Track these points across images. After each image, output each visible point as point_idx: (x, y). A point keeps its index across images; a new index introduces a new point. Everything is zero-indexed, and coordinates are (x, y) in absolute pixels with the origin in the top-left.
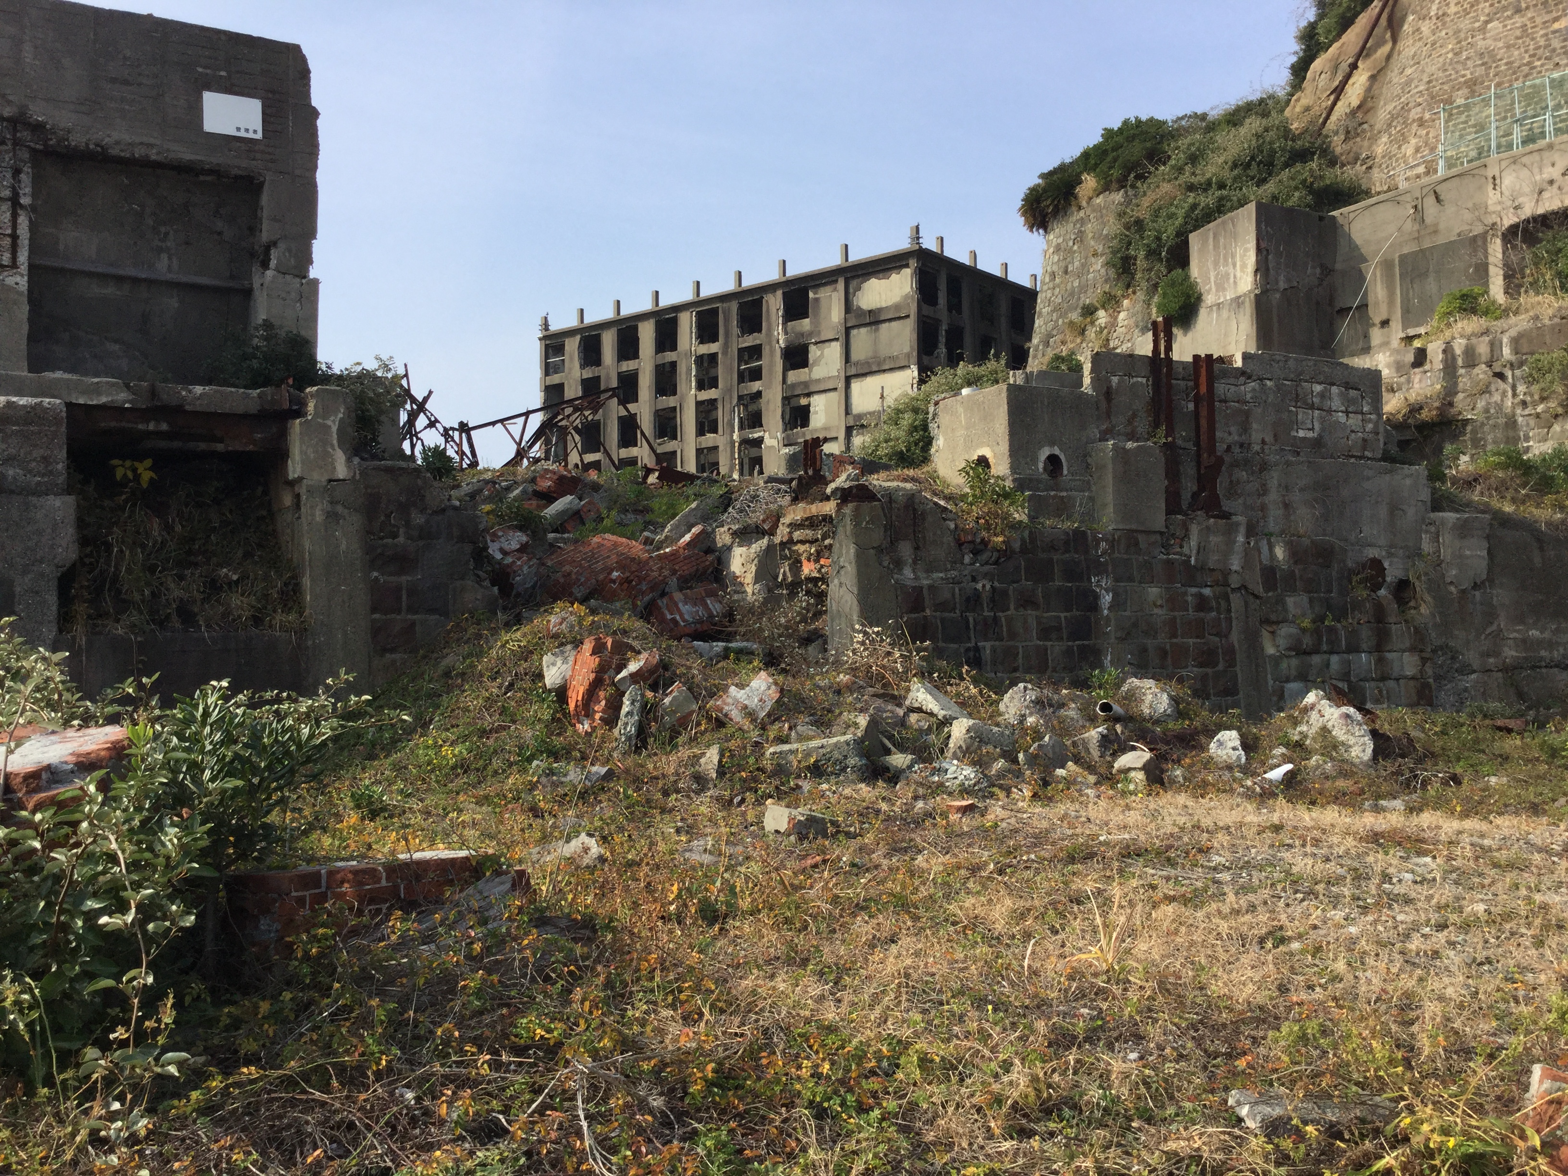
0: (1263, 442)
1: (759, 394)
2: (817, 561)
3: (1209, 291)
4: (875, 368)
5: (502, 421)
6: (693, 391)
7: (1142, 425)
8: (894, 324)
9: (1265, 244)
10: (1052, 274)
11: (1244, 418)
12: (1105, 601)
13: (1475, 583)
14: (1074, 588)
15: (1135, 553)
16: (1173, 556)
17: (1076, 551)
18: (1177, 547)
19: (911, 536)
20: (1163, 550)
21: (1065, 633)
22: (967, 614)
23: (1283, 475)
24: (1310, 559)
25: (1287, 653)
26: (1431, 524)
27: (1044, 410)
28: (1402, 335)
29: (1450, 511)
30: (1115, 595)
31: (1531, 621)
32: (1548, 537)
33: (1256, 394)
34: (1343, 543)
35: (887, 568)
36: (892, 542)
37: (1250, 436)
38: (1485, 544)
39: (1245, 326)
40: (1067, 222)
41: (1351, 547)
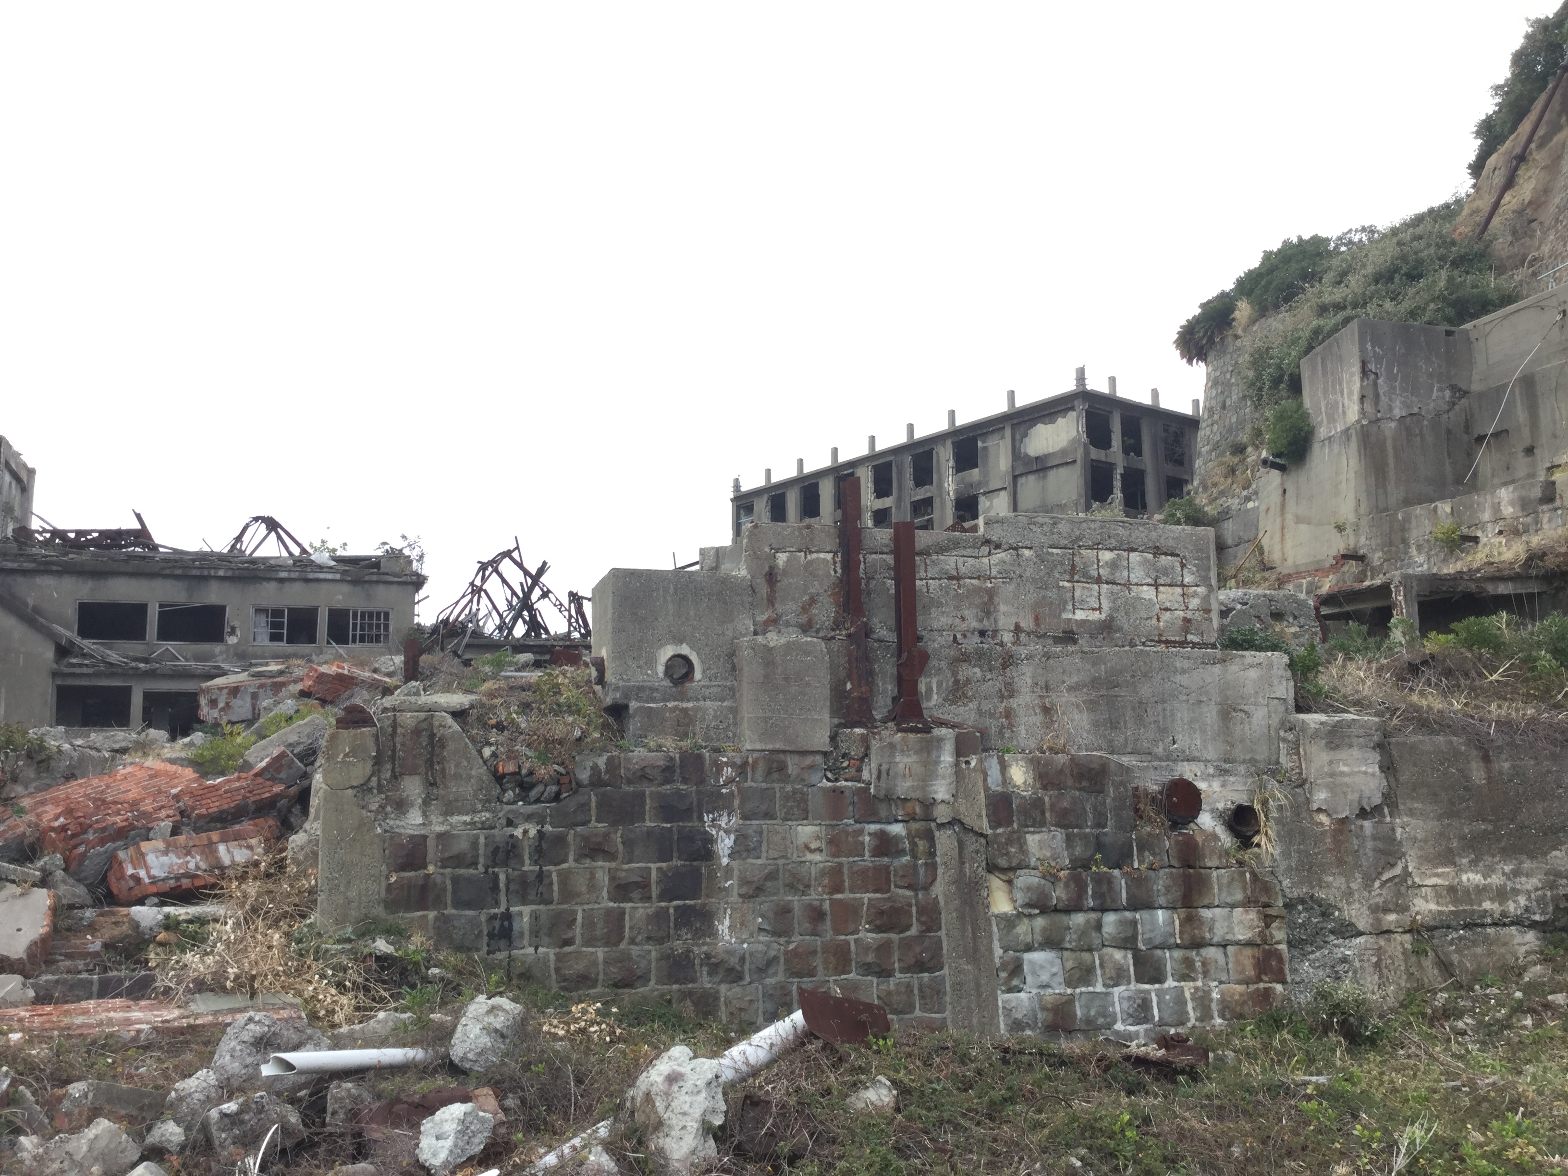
0: (1018, 629)
3: (1321, 423)
7: (825, 611)
8: (1063, 471)
9: (1372, 367)
10: (1210, 410)
11: (986, 599)
12: (725, 845)
13: (1362, 809)
14: (674, 829)
15: (780, 781)
16: (844, 783)
17: (685, 781)
18: (853, 770)
19: (422, 769)
20: (829, 775)
21: (655, 891)
22: (496, 870)
23: (1040, 671)
24: (1070, 782)
25: (1026, 911)
26: (1291, 729)
27: (669, 599)
28: (1548, 465)
29: (1323, 711)
30: (741, 838)
31: (1465, 861)
32: (1499, 743)
33: (1006, 567)
34: (1144, 758)
35: (377, 812)
36: (395, 777)
37: (996, 621)
38: (1376, 756)
39: (1354, 462)
40: (1224, 353)
41: (1156, 763)
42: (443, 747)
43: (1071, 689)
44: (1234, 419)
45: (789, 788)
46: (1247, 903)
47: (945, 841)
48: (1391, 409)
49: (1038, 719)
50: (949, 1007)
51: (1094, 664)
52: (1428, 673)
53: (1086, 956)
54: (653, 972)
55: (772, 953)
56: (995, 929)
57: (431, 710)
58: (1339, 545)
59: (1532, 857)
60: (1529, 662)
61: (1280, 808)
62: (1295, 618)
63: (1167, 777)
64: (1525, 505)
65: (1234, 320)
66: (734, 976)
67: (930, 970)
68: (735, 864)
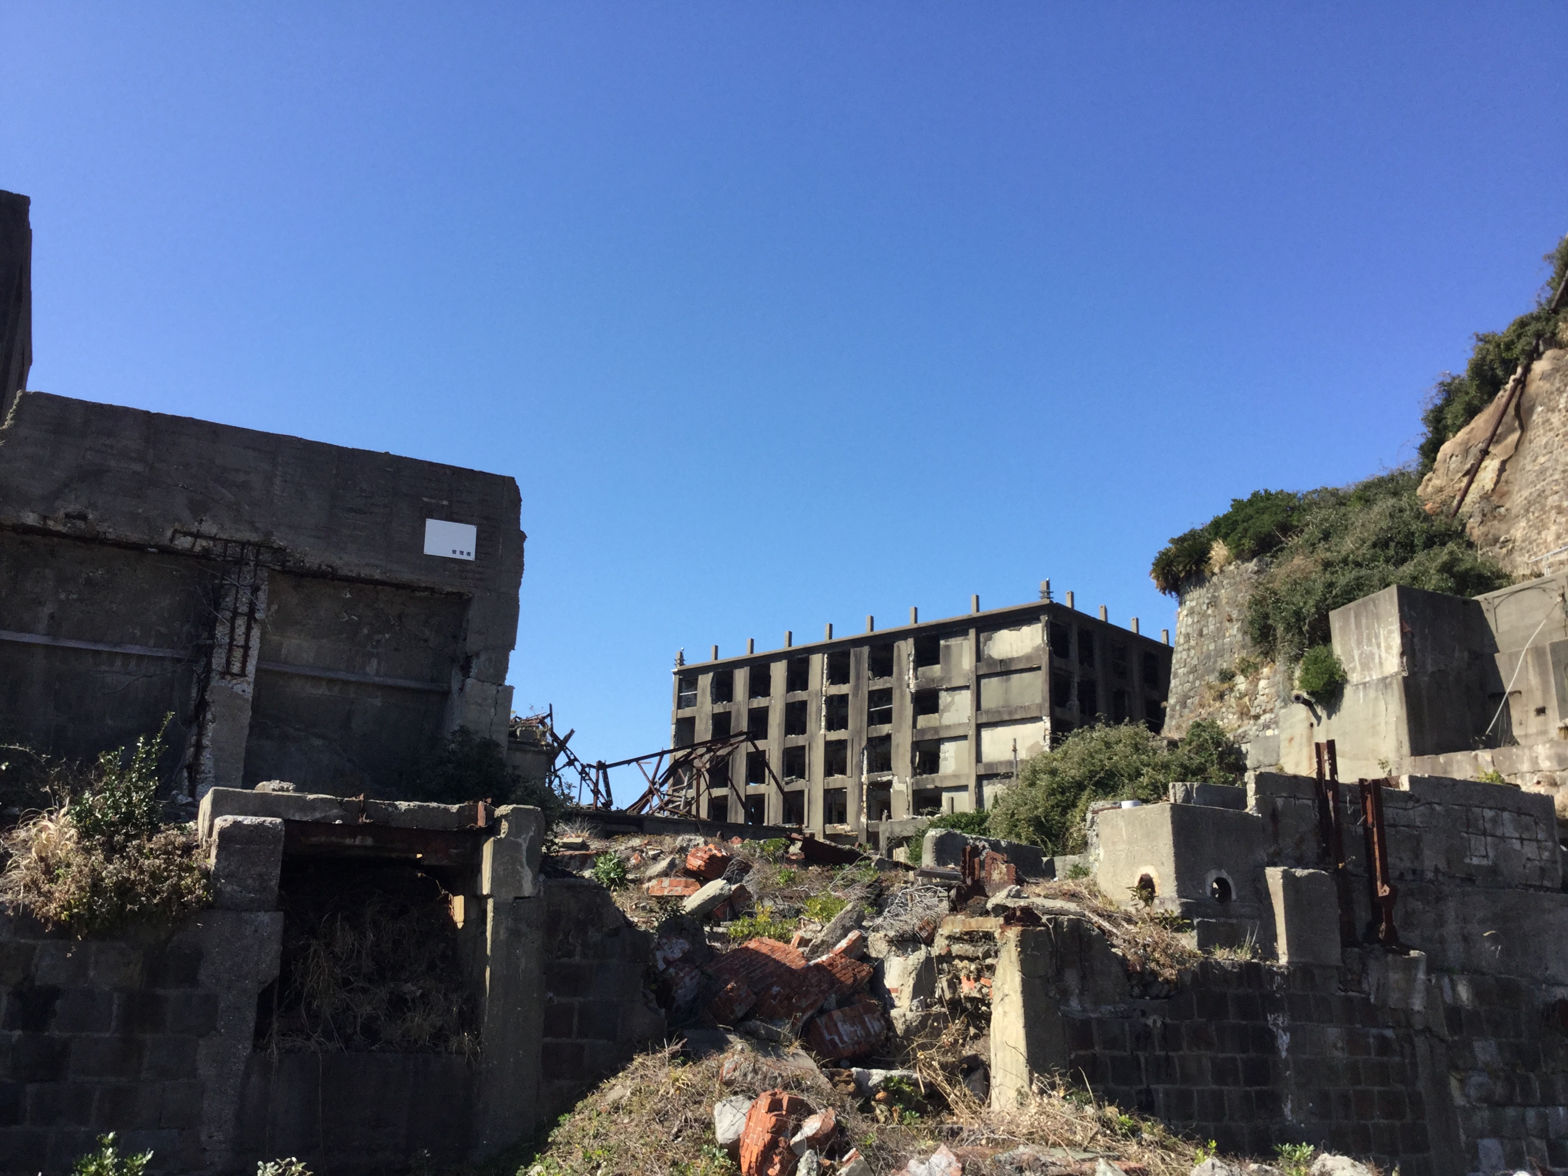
0: (1437, 870)
1: (888, 737)
2: (977, 979)
3: (1354, 669)
4: (1006, 718)
5: (637, 760)
6: (823, 731)
7: (1311, 848)
8: (1025, 675)
9: (1409, 627)
10: (1187, 636)
11: (1415, 844)
12: (1284, 1040)
14: (1249, 1027)
15: (1312, 989)
16: (1352, 994)
18: (1357, 983)
19: (1078, 964)
20: (1341, 987)
21: (1241, 1077)
22: (1138, 1053)
23: (1460, 906)
25: (1477, 1105)
30: (1293, 1035)
33: (1426, 819)
35: (1054, 998)
37: (1422, 862)
39: (1395, 707)
42: (1090, 946)
44: (1212, 647)
47: (1421, 1045)
48: (1424, 664)
51: (1491, 902)
53: (1517, 1143)
56: (1459, 1120)
64: (1561, 761)
65: (1210, 558)
67: (1422, 1151)
68: (1290, 1058)
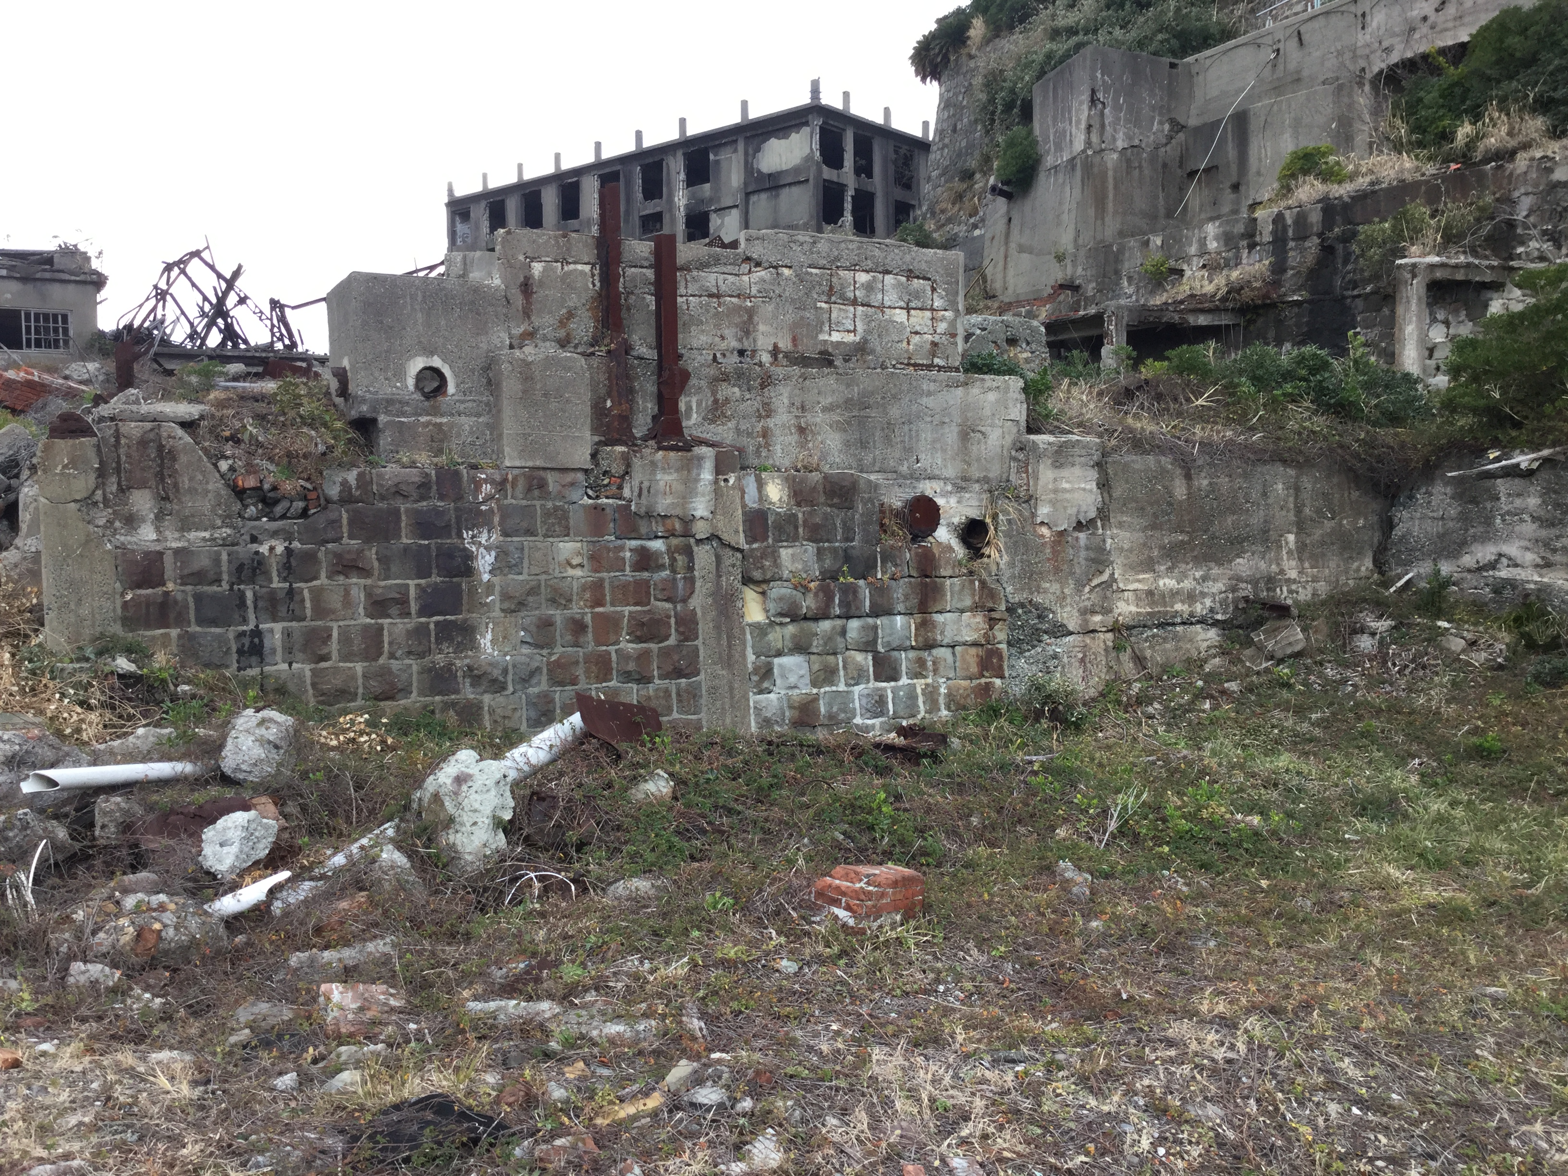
0: (775, 350)
3: (1048, 152)
7: (584, 326)
8: (795, 190)
9: (1100, 95)
10: (939, 132)
11: (745, 318)
12: (485, 562)
13: (1079, 523)
14: (433, 547)
15: (540, 498)
16: (605, 501)
17: (441, 498)
18: (614, 488)
19: (153, 483)
20: (590, 492)
21: (414, 607)
22: (242, 587)
23: (797, 392)
24: (822, 499)
25: (778, 620)
26: (1021, 449)
27: (417, 307)
28: (1250, 202)
29: (1051, 433)
30: (502, 553)
31: (1163, 568)
32: (1200, 462)
33: (766, 286)
34: (890, 476)
35: (105, 527)
36: (121, 490)
37: (755, 341)
38: (1093, 474)
39: (1077, 191)
40: (958, 73)
41: (900, 481)
42: (174, 459)
43: (825, 410)
44: (964, 144)
45: (550, 505)
46: (975, 608)
47: (703, 556)
48: (1114, 139)
49: (794, 438)
50: (705, 709)
51: (848, 385)
52: (1142, 397)
53: (831, 658)
54: (415, 684)
55: (536, 664)
56: (749, 637)
57: (156, 420)
58: (1058, 274)
59: (1220, 564)
60: (1230, 389)
61: (1009, 521)
62: (1028, 343)
63: (908, 494)
64: (1228, 239)
65: (968, 38)
66: (497, 686)
67: (687, 676)
68: (497, 580)
